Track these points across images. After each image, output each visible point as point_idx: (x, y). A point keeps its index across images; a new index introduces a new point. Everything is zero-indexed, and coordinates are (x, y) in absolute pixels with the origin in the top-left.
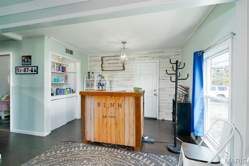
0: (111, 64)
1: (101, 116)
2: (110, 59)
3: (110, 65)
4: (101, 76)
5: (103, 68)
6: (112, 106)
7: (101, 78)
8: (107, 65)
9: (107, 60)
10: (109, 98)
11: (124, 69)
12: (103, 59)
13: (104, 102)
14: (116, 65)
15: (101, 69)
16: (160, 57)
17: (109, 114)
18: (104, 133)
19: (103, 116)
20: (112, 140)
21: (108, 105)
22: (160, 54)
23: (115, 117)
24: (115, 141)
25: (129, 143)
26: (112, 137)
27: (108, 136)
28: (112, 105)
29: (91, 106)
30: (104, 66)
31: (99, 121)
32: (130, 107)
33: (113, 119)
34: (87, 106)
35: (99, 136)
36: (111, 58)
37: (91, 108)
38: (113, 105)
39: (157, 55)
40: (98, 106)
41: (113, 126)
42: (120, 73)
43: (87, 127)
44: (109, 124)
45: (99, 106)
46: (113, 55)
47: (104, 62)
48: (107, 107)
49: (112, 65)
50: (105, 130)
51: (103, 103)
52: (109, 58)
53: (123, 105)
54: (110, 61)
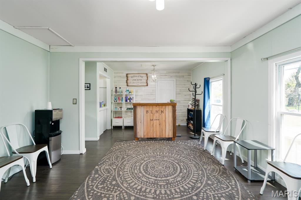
0: (135, 80)
1: (149, 120)
2: (134, 76)
3: (134, 81)
4: (128, 91)
5: (128, 84)
8: (132, 82)
9: (132, 77)
10: (154, 107)
11: (147, 85)
12: (128, 76)
13: (151, 110)
14: (140, 81)
15: (126, 84)
16: (177, 76)
17: (155, 118)
18: (152, 131)
19: (151, 120)
20: (157, 135)
21: (154, 111)
22: (177, 74)
23: (159, 119)
24: (159, 135)
25: (169, 135)
26: (157, 133)
27: (154, 133)
28: (157, 112)
29: (141, 113)
30: (128, 81)
31: (147, 123)
32: (169, 112)
33: (158, 121)
34: (138, 113)
35: (147, 134)
36: (136, 75)
37: (141, 115)
38: (158, 112)
39: (174, 74)
40: (146, 113)
41: (158, 125)
42: (143, 88)
43: (138, 129)
44: (155, 125)
45: (147, 113)
46: (137, 73)
47: (129, 78)
48: (154, 113)
49: (136, 81)
50: (152, 129)
51: (150, 111)
52: (134, 75)
53: (164, 111)
54: (135, 77)
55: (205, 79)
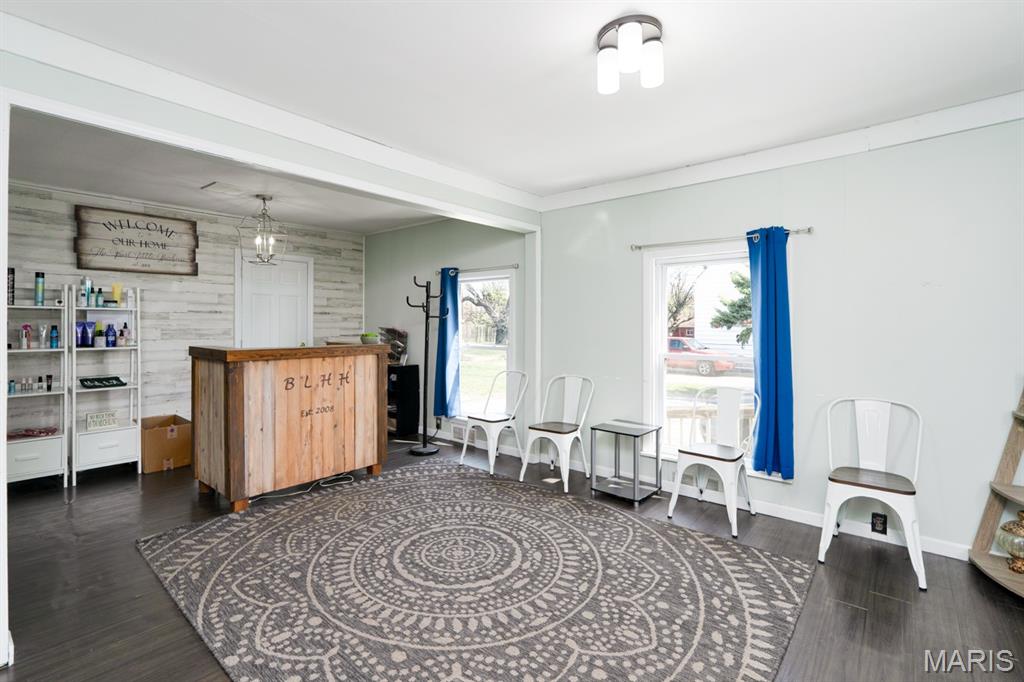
0: (130, 242)
1: (296, 413)
2: (124, 223)
3: (123, 249)
4: (100, 291)
5: (84, 257)
6: (326, 382)
7: (101, 302)
8: (109, 248)
9: (109, 226)
10: (317, 362)
11: (195, 273)
12: (84, 215)
13: (304, 373)
14: (158, 252)
15: (70, 257)
16: (316, 248)
17: (317, 405)
18: (306, 457)
19: (302, 413)
20: (326, 467)
21: (316, 380)
23: (332, 408)
24: (332, 467)
25: (364, 461)
26: (326, 461)
27: (315, 460)
28: (325, 379)
29: (263, 391)
30: (87, 246)
31: (289, 429)
32: (367, 377)
33: (328, 415)
34: (251, 394)
35: (289, 472)
36: (133, 220)
37: (263, 398)
38: (329, 379)
40: (286, 389)
41: (329, 432)
42: (175, 285)
43: (252, 457)
44: (317, 430)
45: (290, 386)
46: (141, 210)
47: (89, 230)
48: (314, 385)
49: (136, 249)
50: (307, 449)
51: (302, 378)
52: (124, 217)
53: (351, 375)
54: (126, 230)
55: (444, 272)
